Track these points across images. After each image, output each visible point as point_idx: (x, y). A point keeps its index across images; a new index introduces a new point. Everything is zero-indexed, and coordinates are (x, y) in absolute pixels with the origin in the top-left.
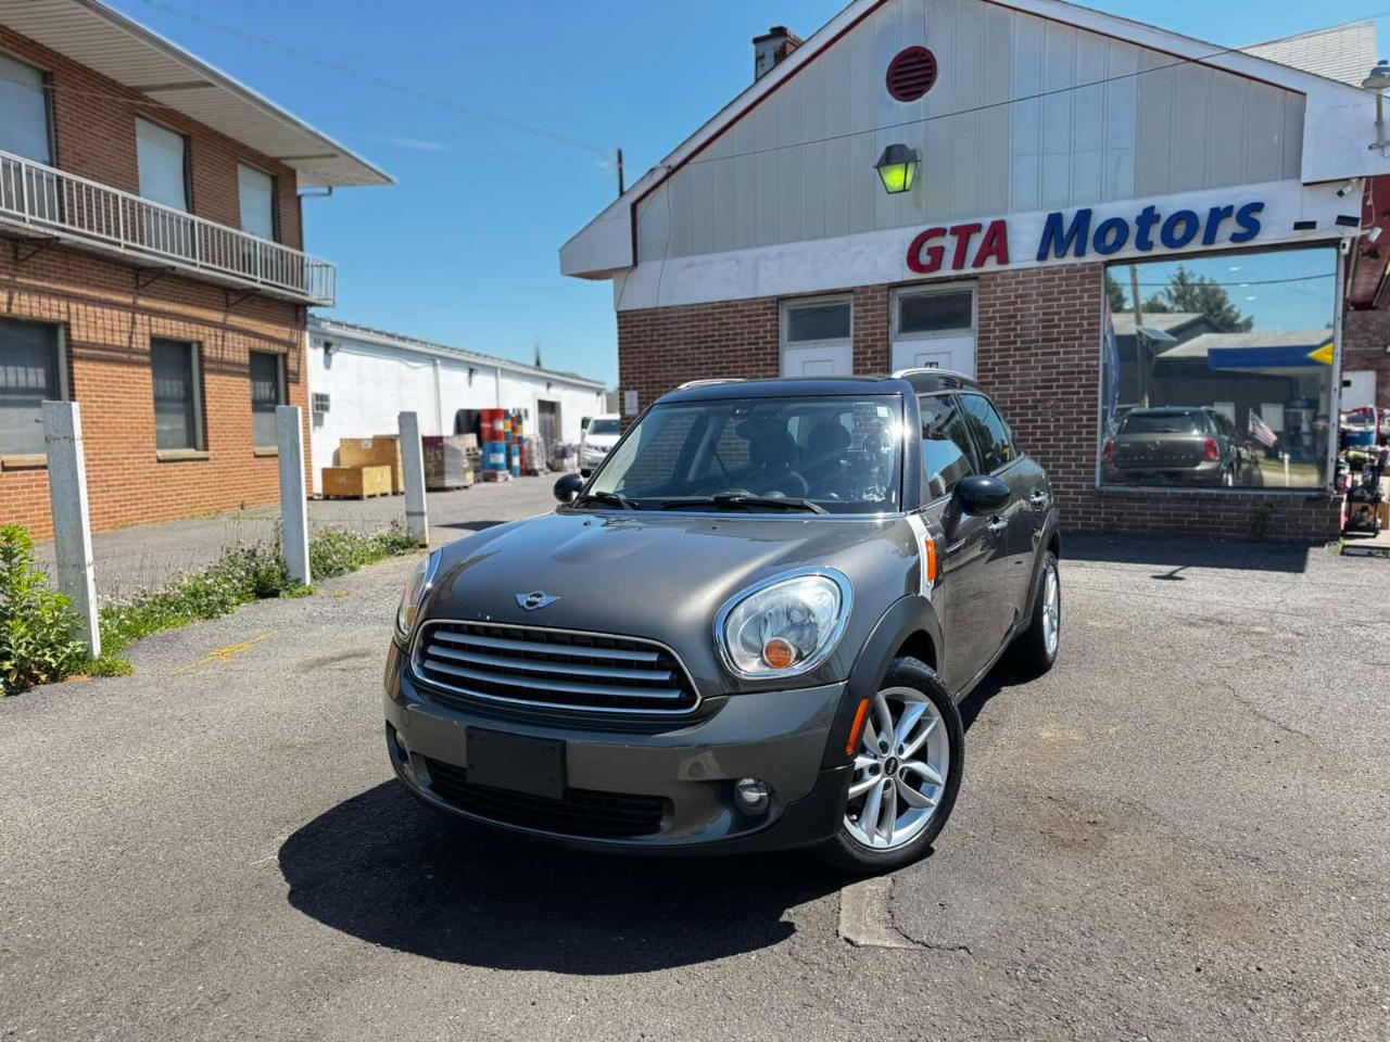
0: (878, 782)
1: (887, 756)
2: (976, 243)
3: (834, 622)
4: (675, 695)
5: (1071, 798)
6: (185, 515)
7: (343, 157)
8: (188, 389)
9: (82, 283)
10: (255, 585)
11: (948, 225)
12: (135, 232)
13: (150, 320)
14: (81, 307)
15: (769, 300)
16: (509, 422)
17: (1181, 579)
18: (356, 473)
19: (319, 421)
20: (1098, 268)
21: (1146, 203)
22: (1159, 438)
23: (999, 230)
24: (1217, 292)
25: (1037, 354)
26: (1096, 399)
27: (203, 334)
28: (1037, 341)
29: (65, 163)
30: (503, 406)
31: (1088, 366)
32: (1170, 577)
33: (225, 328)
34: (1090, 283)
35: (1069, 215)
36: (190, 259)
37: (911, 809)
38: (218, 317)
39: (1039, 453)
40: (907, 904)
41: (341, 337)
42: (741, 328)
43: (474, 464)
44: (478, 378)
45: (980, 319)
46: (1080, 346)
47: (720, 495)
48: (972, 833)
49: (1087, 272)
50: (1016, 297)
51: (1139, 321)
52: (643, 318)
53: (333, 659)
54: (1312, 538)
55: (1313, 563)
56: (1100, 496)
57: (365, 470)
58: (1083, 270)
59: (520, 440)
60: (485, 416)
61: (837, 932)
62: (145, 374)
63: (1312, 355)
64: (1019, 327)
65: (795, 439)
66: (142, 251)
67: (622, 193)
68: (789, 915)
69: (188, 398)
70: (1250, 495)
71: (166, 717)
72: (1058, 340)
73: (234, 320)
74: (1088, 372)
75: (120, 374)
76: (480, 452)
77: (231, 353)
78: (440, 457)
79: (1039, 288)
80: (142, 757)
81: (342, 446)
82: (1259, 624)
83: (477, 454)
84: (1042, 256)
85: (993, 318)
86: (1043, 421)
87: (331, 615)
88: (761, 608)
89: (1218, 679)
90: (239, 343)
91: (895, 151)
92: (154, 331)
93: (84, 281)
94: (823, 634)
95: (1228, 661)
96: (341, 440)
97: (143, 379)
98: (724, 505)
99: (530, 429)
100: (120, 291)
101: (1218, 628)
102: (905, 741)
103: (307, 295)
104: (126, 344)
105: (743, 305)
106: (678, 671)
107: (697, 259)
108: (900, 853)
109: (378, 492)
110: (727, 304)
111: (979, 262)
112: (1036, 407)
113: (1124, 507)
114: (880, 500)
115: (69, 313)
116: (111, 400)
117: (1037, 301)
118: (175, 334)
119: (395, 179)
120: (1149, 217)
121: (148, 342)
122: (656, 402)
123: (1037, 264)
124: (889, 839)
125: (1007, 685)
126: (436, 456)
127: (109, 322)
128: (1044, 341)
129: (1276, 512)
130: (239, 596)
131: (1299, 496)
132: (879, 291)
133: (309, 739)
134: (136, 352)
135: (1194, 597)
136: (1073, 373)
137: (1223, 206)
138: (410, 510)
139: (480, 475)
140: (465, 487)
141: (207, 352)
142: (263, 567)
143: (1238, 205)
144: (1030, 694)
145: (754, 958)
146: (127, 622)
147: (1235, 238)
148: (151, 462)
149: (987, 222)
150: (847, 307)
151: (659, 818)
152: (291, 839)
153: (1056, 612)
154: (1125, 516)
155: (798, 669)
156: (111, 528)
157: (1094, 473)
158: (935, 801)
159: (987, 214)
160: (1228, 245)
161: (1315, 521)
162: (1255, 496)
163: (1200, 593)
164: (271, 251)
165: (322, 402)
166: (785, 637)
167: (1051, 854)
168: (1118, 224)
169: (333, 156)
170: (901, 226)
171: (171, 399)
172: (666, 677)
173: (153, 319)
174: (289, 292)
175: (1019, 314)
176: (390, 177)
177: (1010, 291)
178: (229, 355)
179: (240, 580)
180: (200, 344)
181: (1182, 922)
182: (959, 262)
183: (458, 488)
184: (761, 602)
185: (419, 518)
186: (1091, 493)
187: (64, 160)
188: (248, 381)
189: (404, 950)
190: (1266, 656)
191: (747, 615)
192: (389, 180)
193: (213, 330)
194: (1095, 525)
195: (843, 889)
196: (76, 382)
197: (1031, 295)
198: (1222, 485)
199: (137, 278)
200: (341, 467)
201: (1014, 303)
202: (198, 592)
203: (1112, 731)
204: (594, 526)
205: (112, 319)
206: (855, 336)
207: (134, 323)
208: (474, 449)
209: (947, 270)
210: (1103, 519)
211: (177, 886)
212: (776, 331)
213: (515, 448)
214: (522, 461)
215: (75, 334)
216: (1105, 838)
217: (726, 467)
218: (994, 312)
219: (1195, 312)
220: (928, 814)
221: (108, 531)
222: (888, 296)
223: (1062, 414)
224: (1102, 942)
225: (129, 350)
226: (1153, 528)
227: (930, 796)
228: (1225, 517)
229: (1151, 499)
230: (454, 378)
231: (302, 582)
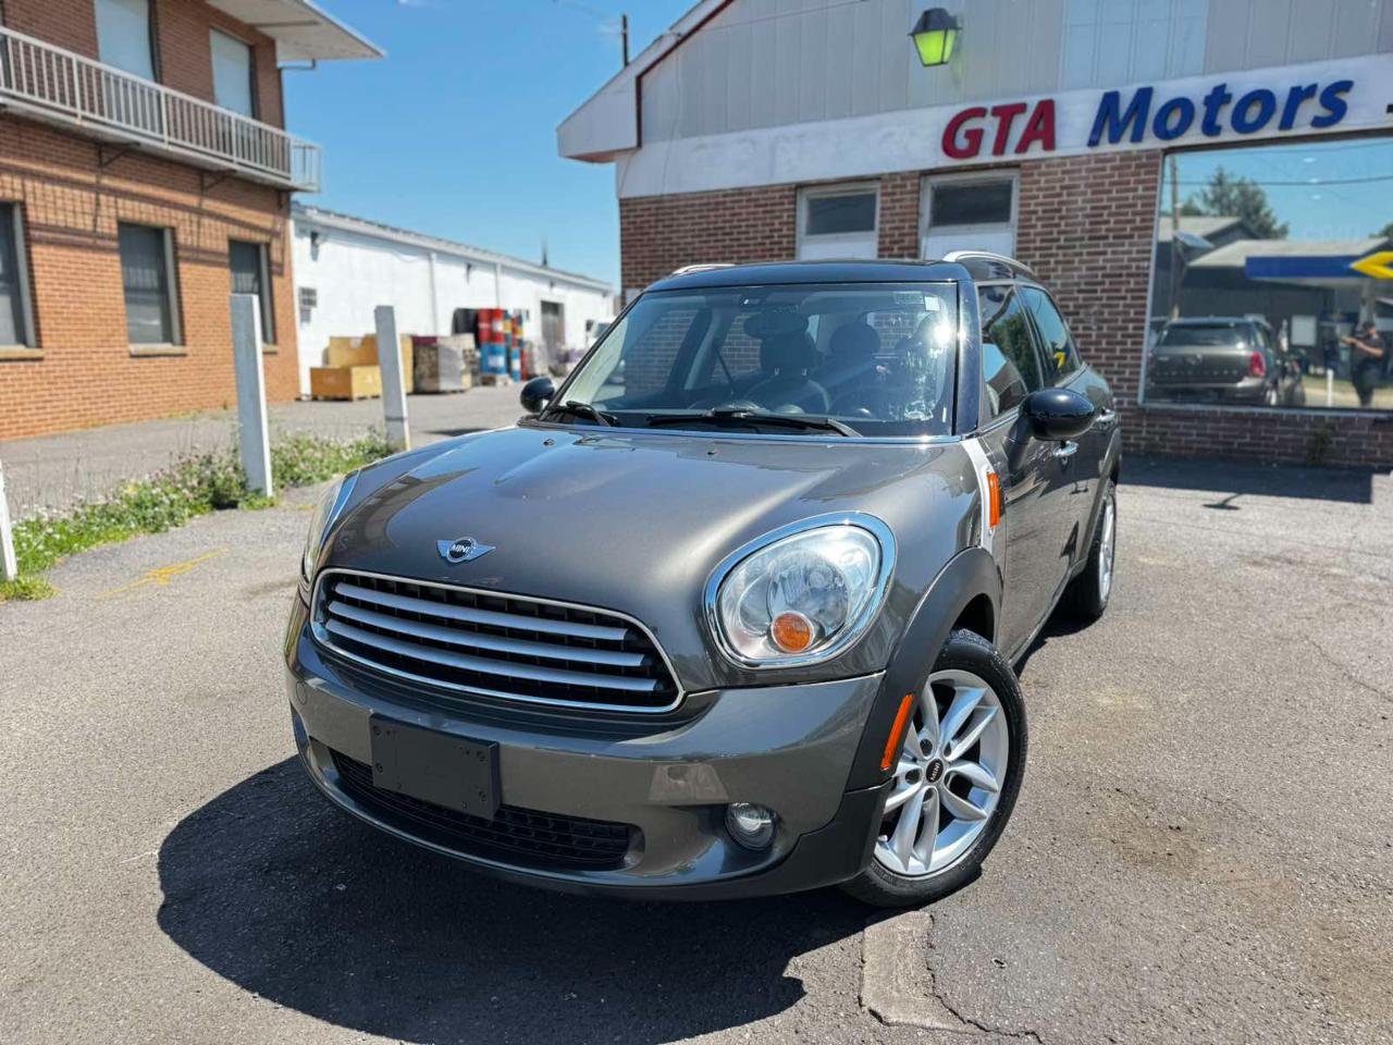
0: (918, 792)
1: (929, 758)
2: (1020, 125)
3: (870, 590)
4: (648, 686)
5: (1144, 790)
6: (163, 415)
7: (324, 25)
8: (163, 279)
9: (37, 158)
10: (210, 495)
11: (989, 105)
12: (94, 102)
13: (116, 202)
14: (38, 185)
15: (786, 187)
16: (509, 323)
17: (1235, 508)
18: (345, 374)
19: (306, 317)
20: (1156, 156)
21: (1215, 80)
22: (1200, 352)
23: (1046, 111)
24: (1256, 193)
25: (1081, 254)
26: (1144, 306)
27: (176, 218)
28: (1082, 239)
29: (13, 21)
30: (503, 306)
31: (1138, 268)
32: (1223, 506)
33: (200, 212)
34: (1146, 174)
35: (1127, 95)
36: (157, 135)
37: (955, 821)
38: (192, 201)
39: (1102, 365)
40: (952, 958)
41: (327, 227)
42: (755, 219)
43: (471, 367)
44: (476, 274)
45: (1021, 213)
46: (1131, 245)
47: (721, 409)
48: (1027, 842)
49: (1144, 160)
50: (1063, 188)
51: (1175, 225)
52: (647, 206)
53: (282, 584)
54: (1376, 465)
55: (1381, 492)
56: (1141, 413)
57: (355, 370)
58: (1139, 158)
59: (520, 343)
60: (484, 316)
61: (860, 999)
62: (112, 261)
63: (1355, 265)
64: (1063, 223)
65: (815, 338)
66: (104, 124)
67: (626, 63)
68: (796, 967)
69: (163, 289)
70: (1310, 416)
71: (76, 653)
72: (1106, 237)
73: (210, 204)
74: (1138, 275)
75: (85, 261)
76: (478, 354)
77: (208, 241)
78: (434, 359)
79: (1087, 178)
80: (33, 706)
81: (331, 343)
82: (1334, 565)
83: (473, 356)
84: (1093, 143)
85: (1035, 212)
86: (1085, 328)
87: (291, 531)
88: (770, 567)
89: (1299, 633)
90: (216, 230)
91: (934, 17)
92: (121, 213)
93: (41, 156)
94: (854, 606)
95: (1306, 610)
96: (332, 339)
97: (110, 268)
98: (724, 422)
99: (532, 331)
100: (81, 169)
101: (1287, 569)
102: (954, 738)
103: (288, 179)
104: (90, 228)
105: (756, 193)
106: (651, 652)
107: (707, 140)
108: (941, 880)
109: (369, 394)
110: (740, 192)
111: (1023, 147)
112: (1077, 313)
113: (1169, 427)
114: (927, 418)
115: (24, 192)
116: (76, 288)
117: (1084, 193)
118: (144, 217)
119: (383, 52)
120: (1218, 97)
121: (115, 226)
122: (645, 290)
123: (1089, 151)
124: (927, 863)
125: (1052, 636)
126: (430, 357)
127: (69, 202)
128: (1091, 238)
129: (1337, 435)
130: (191, 507)
131: (1366, 419)
132: (908, 179)
133: (234, 687)
134: (102, 237)
135: (1253, 529)
136: (1120, 275)
137: (1305, 85)
138: (388, 414)
139: (478, 379)
140: (462, 391)
141: (181, 238)
142: (220, 475)
143: (1323, 83)
144: (1081, 647)
145: (747, 1036)
146: (58, 536)
147: (1317, 122)
148: (122, 357)
149: (1033, 102)
150: (872, 198)
151: (624, 849)
152: (181, 825)
153: (1111, 550)
154: (1169, 436)
155: (818, 654)
156: (82, 427)
157: (1136, 388)
158: (987, 811)
159: (1034, 93)
160: (1308, 130)
161: (1380, 445)
162: (1316, 417)
163: (1260, 526)
164: (248, 129)
165: (309, 297)
166: (802, 611)
167: (1130, 876)
168: (1183, 105)
169: (315, 23)
170: (936, 105)
171: (145, 290)
172: (635, 661)
173: (120, 201)
174: (272, 176)
175: (1064, 208)
176: (378, 49)
177: (1054, 181)
178: (207, 243)
179: (192, 489)
180: (173, 230)
181: (1316, 990)
182: (999, 148)
183: (454, 392)
184: (768, 561)
185: (399, 423)
186: (1132, 410)
187: (10, 17)
188: (227, 272)
189: (287, 1004)
190: (1350, 604)
191: (748, 580)
192: (378, 53)
193: (187, 215)
194: (1133, 445)
195: (867, 930)
196: (35, 268)
197: (1078, 186)
198: (1265, 403)
199: (100, 156)
200: (331, 366)
201: (1060, 195)
202: (143, 502)
203: (1183, 698)
204: (565, 442)
205: (73, 200)
206: (881, 229)
207: (98, 204)
208: (470, 351)
209: (986, 156)
210: (1144, 439)
211: (23, 892)
212: (792, 224)
213: (515, 350)
214: (523, 364)
215: (32, 215)
216: (1194, 851)
217: (732, 375)
218: (1036, 205)
219: (1230, 215)
220: (977, 829)
221: (79, 430)
222: (919, 185)
223: (1105, 321)
224: (1218, 1026)
225: (94, 234)
226: (1198, 449)
227: (982, 805)
228: (1280, 439)
229: (1199, 417)
230: (451, 273)
231: (262, 493)
